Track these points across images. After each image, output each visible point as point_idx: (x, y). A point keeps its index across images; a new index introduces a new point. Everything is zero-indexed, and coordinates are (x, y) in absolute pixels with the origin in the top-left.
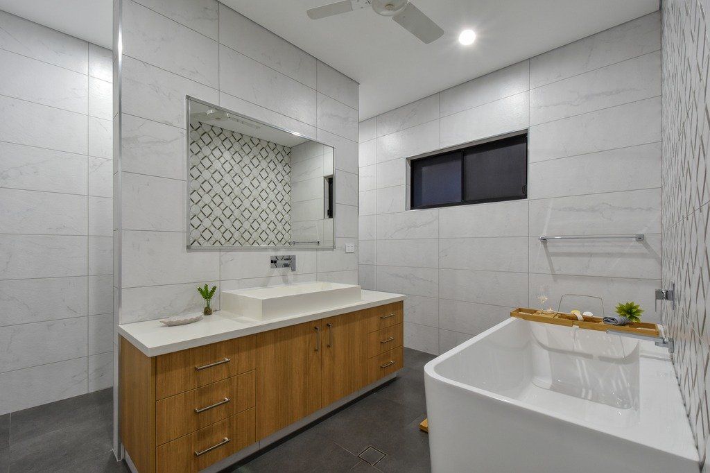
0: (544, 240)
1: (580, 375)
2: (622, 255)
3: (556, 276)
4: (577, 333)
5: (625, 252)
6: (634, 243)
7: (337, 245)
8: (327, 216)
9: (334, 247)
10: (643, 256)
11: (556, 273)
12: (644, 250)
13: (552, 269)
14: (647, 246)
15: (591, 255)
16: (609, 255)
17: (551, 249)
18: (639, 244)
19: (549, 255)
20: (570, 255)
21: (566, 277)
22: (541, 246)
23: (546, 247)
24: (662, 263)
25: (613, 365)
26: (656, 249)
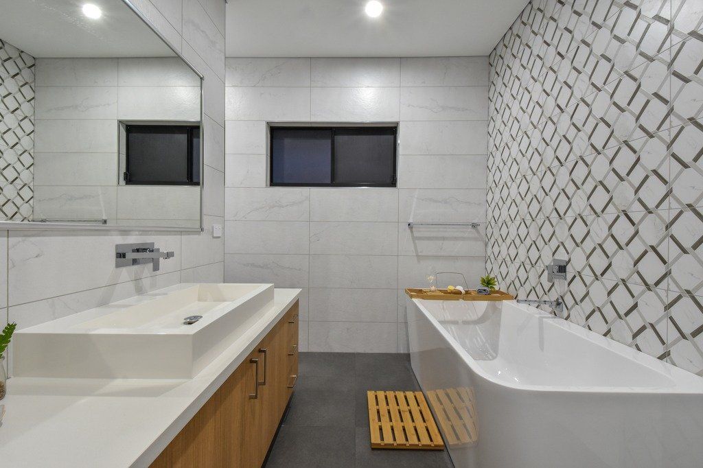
2: (463, 239)
3: (419, 257)
5: (465, 236)
6: (470, 229)
7: (205, 226)
8: (122, 182)
9: (202, 230)
10: (476, 239)
11: (420, 254)
12: (476, 235)
13: (416, 251)
14: (478, 232)
15: (444, 239)
16: (456, 239)
17: (416, 234)
18: (474, 231)
19: (414, 239)
20: (429, 238)
21: (427, 257)
22: (408, 230)
23: (412, 232)
24: (486, 245)
25: (472, 326)
26: (483, 233)
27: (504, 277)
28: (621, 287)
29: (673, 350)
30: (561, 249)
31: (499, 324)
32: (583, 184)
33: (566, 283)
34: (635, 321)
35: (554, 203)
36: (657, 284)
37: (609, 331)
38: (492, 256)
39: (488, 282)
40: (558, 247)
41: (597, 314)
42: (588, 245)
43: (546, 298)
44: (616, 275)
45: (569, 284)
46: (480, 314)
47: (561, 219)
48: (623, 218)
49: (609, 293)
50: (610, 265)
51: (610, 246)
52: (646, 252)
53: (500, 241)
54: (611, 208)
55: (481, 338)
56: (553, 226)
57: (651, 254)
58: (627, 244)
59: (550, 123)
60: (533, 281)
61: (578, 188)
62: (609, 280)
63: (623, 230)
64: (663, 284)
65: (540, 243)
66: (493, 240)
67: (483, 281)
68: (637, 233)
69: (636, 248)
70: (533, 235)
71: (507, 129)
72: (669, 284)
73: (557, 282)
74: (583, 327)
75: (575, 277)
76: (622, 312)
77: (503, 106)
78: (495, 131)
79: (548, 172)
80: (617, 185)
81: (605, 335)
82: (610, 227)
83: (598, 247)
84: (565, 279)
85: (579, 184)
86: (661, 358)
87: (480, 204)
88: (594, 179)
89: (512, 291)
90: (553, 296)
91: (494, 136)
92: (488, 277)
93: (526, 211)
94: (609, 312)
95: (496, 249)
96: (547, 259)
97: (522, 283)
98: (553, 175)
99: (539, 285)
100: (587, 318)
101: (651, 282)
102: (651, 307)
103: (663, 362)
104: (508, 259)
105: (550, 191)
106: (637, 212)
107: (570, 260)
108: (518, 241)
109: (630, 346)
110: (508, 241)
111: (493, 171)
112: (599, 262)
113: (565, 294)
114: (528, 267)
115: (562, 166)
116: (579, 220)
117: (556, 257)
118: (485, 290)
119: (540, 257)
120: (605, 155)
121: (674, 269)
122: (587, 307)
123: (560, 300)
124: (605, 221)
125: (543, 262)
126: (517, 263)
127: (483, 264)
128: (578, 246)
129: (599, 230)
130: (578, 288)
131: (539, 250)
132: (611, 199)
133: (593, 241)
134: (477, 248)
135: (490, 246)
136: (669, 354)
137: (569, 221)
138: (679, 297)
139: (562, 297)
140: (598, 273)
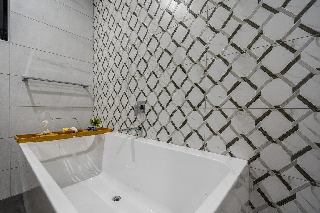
0: (26, 80)
1: (68, 170)
2: (77, 95)
3: (35, 108)
4: (60, 144)
5: (79, 93)
6: (82, 88)
10: (86, 96)
11: (37, 105)
12: (87, 93)
13: (33, 103)
14: (88, 91)
15: (61, 94)
16: (71, 94)
17: (32, 88)
18: (84, 90)
19: (30, 92)
21: (44, 108)
22: (23, 84)
23: (27, 85)
24: (94, 100)
25: (83, 155)
26: (91, 93)
27: (105, 119)
28: (178, 111)
29: (208, 143)
30: (142, 94)
31: (103, 149)
32: (155, 52)
33: (145, 115)
34: (186, 130)
35: (137, 67)
36: (199, 106)
37: (171, 139)
38: (98, 107)
39: (96, 122)
40: (140, 93)
41: (164, 130)
42: (158, 90)
43: (132, 126)
44: (175, 105)
45: (146, 116)
46: (89, 146)
47: (142, 76)
48: (179, 69)
49: (171, 116)
50: (171, 99)
51: (171, 88)
52: (193, 88)
53: (103, 96)
54: (172, 65)
55: (90, 162)
56: (136, 81)
57: (196, 88)
58: (182, 85)
59: (134, 16)
60: (124, 117)
61: (152, 55)
62: (170, 109)
63: (179, 77)
64: (203, 106)
65: (128, 93)
66: (98, 96)
67: (92, 122)
68: (187, 77)
69: (187, 86)
70: (124, 88)
71: (106, 23)
72: (206, 105)
73: (139, 116)
74: (155, 140)
75: (150, 110)
76: (178, 126)
77: (103, 8)
78: (98, 25)
79: (133, 48)
80: (176, 50)
81: (168, 142)
82: (171, 77)
83: (164, 89)
84: (144, 112)
85: (152, 53)
86: (201, 149)
87: (89, 73)
88: (161, 48)
89: (111, 127)
90: (137, 125)
91: (97, 28)
92: (95, 119)
93: (120, 74)
94: (171, 128)
95: (100, 102)
96: (133, 102)
97: (117, 120)
98: (137, 49)
99: (128, 120)
100: (157, 134)
101: (195, 105)
102: (195, 120)
103: (203, 151)
104: (108, 107)
105: (134, 60)
106: (187, 65)
107: (147, 101)
108: (114, 95)
109: (183, 145)
110: (108, 95)
111: (97, 51)
112: (164, 98)
113: (144, 123)
114: (121, 109)
115: (142, 42)
116: (153, 75)
117: (139, 100)
118: (93, 128)
119: (128, 102)
120: (168, 32)
121: (209, 95)
122: (157, 127)
123: (141, 126)
124: (168, 73)
125: (130, 105)
126: (114, 108)
127: (91, 112)
128: (152, 91)
129: (165, 79)
130: (152, 117)
131: (127, 98)
132: (172, 59)
133: (161, 87)
134: (88, 102)
135: (96, 100)
136: (206, 146)
137: (147, 76)
138: (212, 111)
139: (142, 124)
140: (164, 106)
